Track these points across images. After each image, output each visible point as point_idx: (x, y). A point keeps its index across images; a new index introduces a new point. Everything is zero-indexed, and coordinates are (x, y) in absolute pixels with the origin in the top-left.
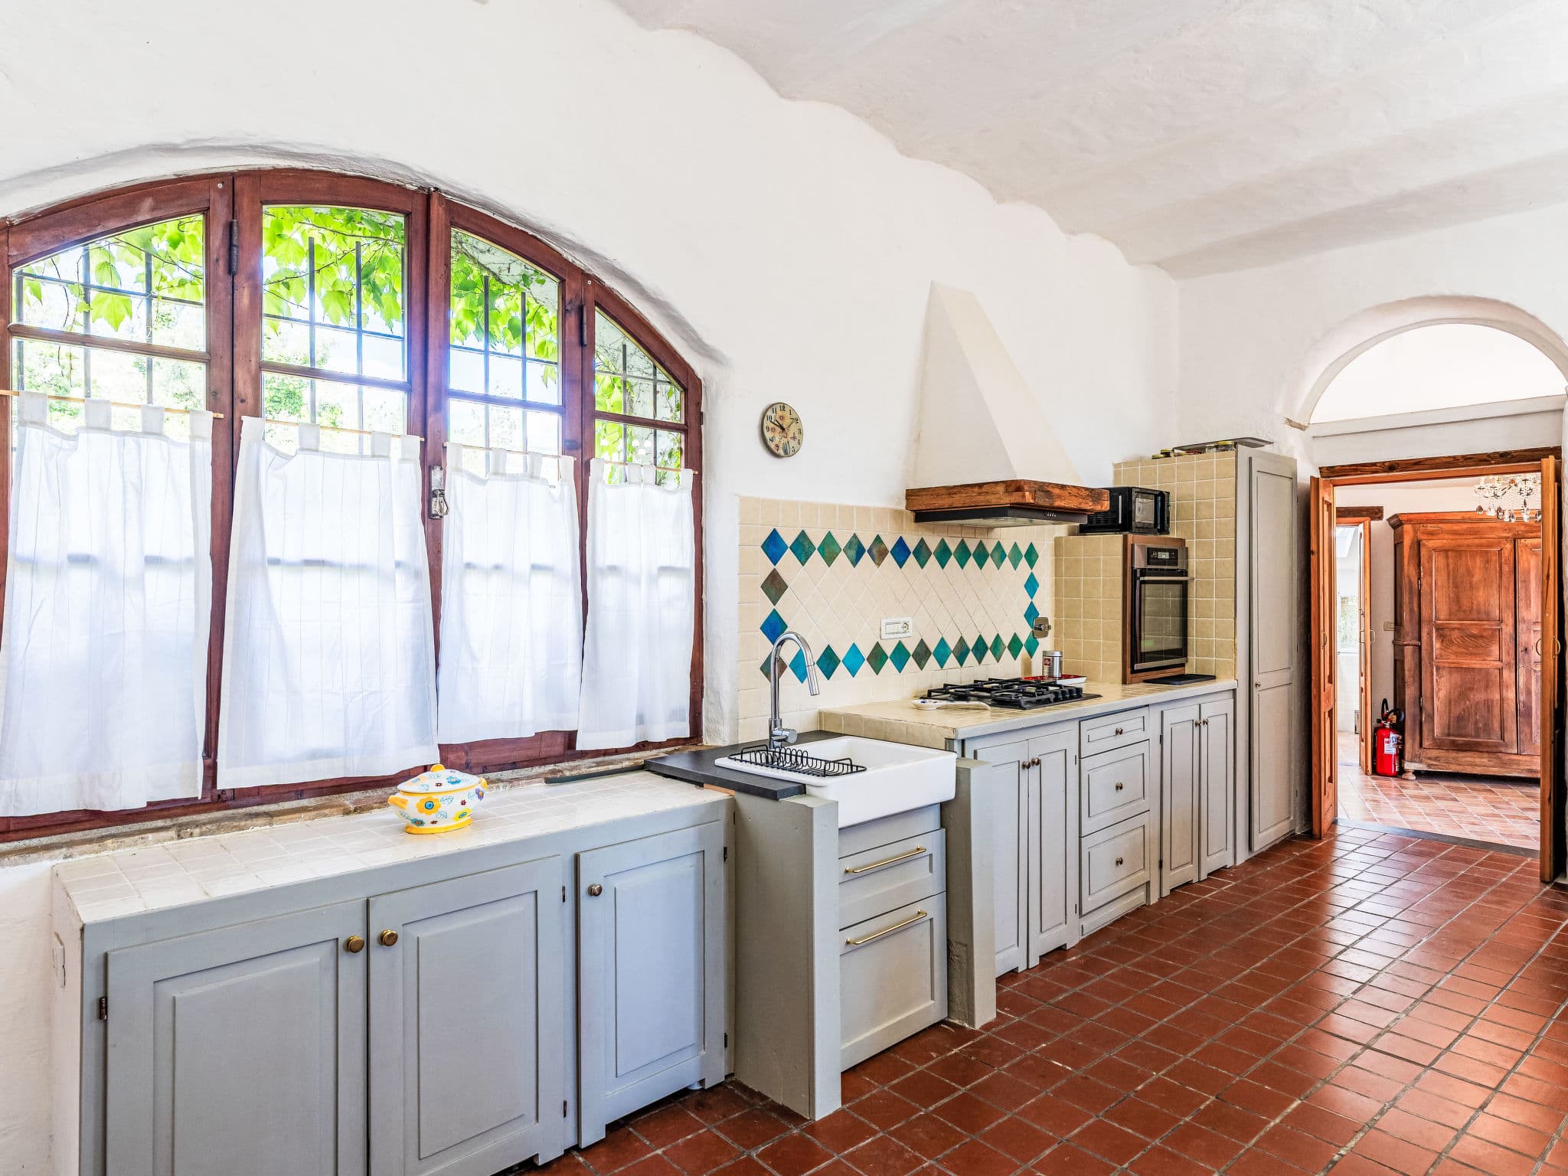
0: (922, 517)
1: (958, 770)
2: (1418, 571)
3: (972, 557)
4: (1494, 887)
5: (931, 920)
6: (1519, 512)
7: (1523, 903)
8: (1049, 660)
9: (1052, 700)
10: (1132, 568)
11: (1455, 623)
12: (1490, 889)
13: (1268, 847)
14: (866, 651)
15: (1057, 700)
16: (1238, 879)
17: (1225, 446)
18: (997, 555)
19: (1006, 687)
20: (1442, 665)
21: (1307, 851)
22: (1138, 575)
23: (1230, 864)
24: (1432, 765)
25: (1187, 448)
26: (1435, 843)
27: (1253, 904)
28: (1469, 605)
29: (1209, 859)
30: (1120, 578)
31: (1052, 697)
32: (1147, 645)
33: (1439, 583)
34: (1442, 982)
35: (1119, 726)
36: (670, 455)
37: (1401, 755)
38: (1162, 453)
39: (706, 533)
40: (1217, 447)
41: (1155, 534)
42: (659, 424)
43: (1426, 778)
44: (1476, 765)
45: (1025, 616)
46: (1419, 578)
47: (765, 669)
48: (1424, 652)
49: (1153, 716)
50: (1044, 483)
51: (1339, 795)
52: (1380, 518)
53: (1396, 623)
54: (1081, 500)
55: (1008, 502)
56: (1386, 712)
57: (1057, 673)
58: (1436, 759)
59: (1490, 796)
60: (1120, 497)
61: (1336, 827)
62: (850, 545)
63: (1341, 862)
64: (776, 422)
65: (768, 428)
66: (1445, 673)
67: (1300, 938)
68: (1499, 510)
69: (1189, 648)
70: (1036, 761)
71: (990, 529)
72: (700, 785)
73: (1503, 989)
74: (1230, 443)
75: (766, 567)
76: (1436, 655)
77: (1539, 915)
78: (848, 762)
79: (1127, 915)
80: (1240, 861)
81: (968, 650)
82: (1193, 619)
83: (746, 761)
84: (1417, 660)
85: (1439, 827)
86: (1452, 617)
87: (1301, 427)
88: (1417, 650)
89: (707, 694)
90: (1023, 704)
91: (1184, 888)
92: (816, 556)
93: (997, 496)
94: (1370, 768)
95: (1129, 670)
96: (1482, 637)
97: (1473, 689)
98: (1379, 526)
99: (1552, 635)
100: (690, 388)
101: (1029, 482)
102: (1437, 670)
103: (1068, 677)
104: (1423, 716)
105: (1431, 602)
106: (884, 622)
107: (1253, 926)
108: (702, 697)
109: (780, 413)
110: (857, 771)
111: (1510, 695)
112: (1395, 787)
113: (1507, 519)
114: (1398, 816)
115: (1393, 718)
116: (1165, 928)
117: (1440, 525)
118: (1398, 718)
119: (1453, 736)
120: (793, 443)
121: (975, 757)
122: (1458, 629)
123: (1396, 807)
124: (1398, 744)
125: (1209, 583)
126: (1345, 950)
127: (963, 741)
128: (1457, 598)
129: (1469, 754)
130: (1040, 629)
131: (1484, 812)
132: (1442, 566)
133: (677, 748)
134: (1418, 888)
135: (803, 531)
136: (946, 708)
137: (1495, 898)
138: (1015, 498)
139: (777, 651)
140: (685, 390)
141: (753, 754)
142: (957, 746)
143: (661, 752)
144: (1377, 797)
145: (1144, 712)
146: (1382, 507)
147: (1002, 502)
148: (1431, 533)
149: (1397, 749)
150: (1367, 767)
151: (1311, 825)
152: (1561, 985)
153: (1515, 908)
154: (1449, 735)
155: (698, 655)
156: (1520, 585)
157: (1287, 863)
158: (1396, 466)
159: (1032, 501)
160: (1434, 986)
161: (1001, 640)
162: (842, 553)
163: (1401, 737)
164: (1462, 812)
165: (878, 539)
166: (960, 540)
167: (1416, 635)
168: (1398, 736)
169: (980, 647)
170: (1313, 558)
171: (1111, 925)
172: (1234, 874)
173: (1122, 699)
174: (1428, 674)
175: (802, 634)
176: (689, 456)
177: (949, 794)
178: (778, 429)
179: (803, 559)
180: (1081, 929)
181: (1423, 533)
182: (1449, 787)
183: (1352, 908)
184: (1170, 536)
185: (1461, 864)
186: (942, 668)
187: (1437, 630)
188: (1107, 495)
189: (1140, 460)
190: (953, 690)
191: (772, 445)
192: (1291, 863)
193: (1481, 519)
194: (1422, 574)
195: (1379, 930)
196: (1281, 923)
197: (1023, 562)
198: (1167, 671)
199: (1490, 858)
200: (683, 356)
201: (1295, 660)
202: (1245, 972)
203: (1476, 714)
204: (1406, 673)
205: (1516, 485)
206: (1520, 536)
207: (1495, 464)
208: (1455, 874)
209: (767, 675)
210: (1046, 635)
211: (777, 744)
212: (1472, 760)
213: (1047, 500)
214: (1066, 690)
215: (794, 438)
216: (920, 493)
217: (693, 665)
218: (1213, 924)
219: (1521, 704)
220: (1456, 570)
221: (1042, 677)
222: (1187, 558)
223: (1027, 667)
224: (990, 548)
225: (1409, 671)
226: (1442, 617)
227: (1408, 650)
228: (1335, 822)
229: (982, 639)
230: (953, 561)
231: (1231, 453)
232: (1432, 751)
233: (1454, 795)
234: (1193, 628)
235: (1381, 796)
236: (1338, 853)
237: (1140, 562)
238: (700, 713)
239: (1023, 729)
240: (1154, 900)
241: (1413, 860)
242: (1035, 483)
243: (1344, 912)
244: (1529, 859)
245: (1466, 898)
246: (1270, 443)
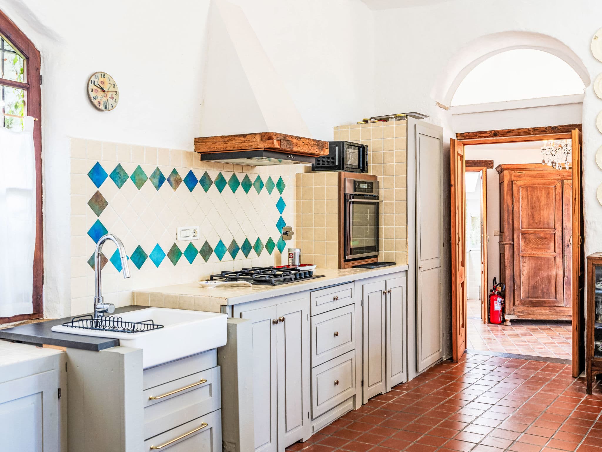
0: (205, 157)
1: (228, 325)
2: (512, 199)
3: (240, 185)
4: (548, 382)
5: (211, 428)
6: (563, 164)
7: (563, 390)
8: (292, 254)
9: (293, 279)
10: (344, 193)
11: (532, 230)
12: (547, 383)
13: (427, 369)
14: (166, 249)
15: (296, 279)
16: (409, 390)
17: (400, 117)
18: (258, 184)
19: (263, 272)
20: (525, 255)
21: (449, 370)
22: (349, 198)
23: (405, 381)
24: (520, 316)
25: (379, 118)
26: (519, 360)
27: (418, 404)
28: (539, 219)
29: (392, 378)
30: (337, 200)
31: (293, 277)
32: (354, 243)
33: (523, 207)
34: (519, 438)
35: (335, 295)
36: (16, 107)
37: (503, 310)
38: (363, 121)
39: (44, 164)
40: (396, 118)
41: (359, 172)
42: (6, 82)
43: (518, 324)
44: (543, 315)
45: (276, 225)
46: (513, 204)
47: (91, 262)
48: (515, 248)
49: (357, 287)
50: (286, 135)
51: (468, 335)
52: (492, 167)
53: (500, 231)
54: (310, 147)
55: (263, 147)
56: (495, 285)
57: (297, 263)
58: (522, 312)
59: (549, 332)
60: (337, 148)
61: (466, 354)
62: (154, 175)
63: (468, 375)
64: (98, 86)
65: (92, 90)
66: (526, 260)
67: (442, 421)
68: (553, 162)
69: (380, 245)
70: (282, 319)
71: (253, 166)
72: (40, 345)
73: (550, 438)
74: (403, 115)
75: (91, 189)
76: (522, 250)
77: (572, 396)
78: (151, 323)
79: (342, 417)
80: (411, 379)
81: (238, 249)
82: (382, 227)
83: (75, 327)
84: (512, 253)
85: (523, 351)
86: (530, 227)
87: (446, 108)
88: (512, 247)
89: (47, 282)
90: (273, 282)
91: (377, 398)
92: (129, 182)
93: (256, 143)
94: (487, 320)
95: (343, 260)
96: (546, 238)
97: (541, 269)
98: (492, 172)
99: (577, 234)
100: (31, 57)
101: (277, 134)
102: (522, 259)
103: (305, 265)
104: (515, 286)
105: (519, 218)
106: (179, 229)
107: (417, 417)
108: (43, 284)
109: (101, 79)
110: (157, 328)
111: (560, 272)
112: (501, 330)
113: (557, 168)
114: (501, 347)
115: (499, 288)
116: (365, 423)
117: (524, 172)
118: (502, 288)
119: (531, 298)
120: (111, 101)
121: (241, 317)
122: (533, 234)
123: (500, 341)
124: (502, 304)
125: (392, 204)
126: (468, 425)
127: (233, 306)
128: (533, 215)
129: (539, 308)
130: (287, 234)
131: (547, 341)
132: (525, 197)
133: (23, 322)
134: (509, 386)
135: (119, 164)
136: (223, 286)
137: (549, 388)
138: (268, 144)
139: (100, 249)
140: (27, 58)
141: (81, 322)
142: (228, 310)
143: (10, 325)
144: (490, 336)
145: (351, 285)
146: (493, 161)
147: (259, 147)
148: (519, 177)
149: (502, 307)
150: (485, 319)
151: (452, 355)
152: (579, 433)
153: (559, 393)
154: (529, 297)
155: (39, 253)
156: (565, 207)
157: (438, 378)
158: (498, 133)
159: (278, 147)
160: (515, 441)
161: (261, 242)
162: (148, 181)
163: (503, 300)
164: (535, 342)
165: (175, 172)
166: (232, 173)
167: (511, 238)
168: (502, 299)
169: (246, 246)
170: (452, 189)
171: (331, 424)
172: (406, 387)
173: (338, 277)
174: (518, 261)
175: (118, 236)
176: (31, 107)
177: (222, 342)
178: (99, 90)
179: (120, 184)
180: (312, 429)
181: (515, 176)
182: (528, 328)
183: (473, 401)
184: (368, 174)
185: (532, 370)
186: (220, 260)
187: (522, 234)
188: (327, 146)
189: (350, 125)
190: (228, 275)
191: (95, 102)
192: (440, 377)
193: (545, 168)
194: (514, 201)
195: (487, 412)
196: (433, 413)
197: (275, 190)
198: (366, 260)
199: (547, 366)
200: (25, 33)
201: (442, 253)
202: (411, 445)
203: (543, 284)
204: (506, 261)
205: (562, 148)
206: (565, 179)
207: (549, 133)
208: (528, 377)
209: (93, 266)
210: (290, 238)
211: (99, 314)
212: (541, 311)
213: (288, 146)
214: (302, 272)
215: (112, 98)
216: (204, 141)
217: (35, 261)
218: (393, 417)
219: (566, 278)
220: (532, 198)
221: (288, 266)
222: (378, 188)
223: (279, 260)
224: (253, 179)
225: (508, 259)
226: (525, 227)
227: (507, 247)
228: (465, 352)
229: (248, 241)
230: (227, 188)
231: (404, 121)
232: (520, 307)
233: (531, 333)
234: (382, 233)
235: (492, 336)
236: (466, 370)
237: (349, 190)
238: (41, 296)
239: (273, 297)
240: (358, 406)
241: (508, 370)
242: (281, 135)
243: (469, 403)
244: (567, 365)
245: (533, 390)
246: (428, 117)
